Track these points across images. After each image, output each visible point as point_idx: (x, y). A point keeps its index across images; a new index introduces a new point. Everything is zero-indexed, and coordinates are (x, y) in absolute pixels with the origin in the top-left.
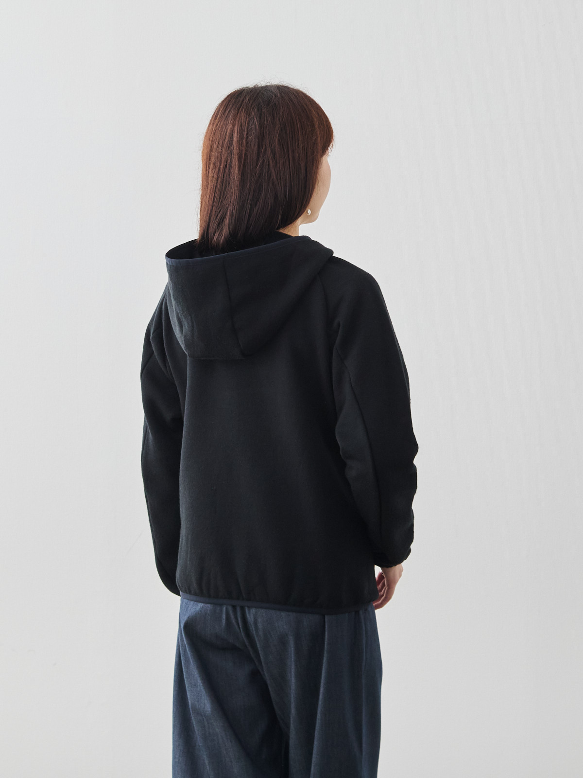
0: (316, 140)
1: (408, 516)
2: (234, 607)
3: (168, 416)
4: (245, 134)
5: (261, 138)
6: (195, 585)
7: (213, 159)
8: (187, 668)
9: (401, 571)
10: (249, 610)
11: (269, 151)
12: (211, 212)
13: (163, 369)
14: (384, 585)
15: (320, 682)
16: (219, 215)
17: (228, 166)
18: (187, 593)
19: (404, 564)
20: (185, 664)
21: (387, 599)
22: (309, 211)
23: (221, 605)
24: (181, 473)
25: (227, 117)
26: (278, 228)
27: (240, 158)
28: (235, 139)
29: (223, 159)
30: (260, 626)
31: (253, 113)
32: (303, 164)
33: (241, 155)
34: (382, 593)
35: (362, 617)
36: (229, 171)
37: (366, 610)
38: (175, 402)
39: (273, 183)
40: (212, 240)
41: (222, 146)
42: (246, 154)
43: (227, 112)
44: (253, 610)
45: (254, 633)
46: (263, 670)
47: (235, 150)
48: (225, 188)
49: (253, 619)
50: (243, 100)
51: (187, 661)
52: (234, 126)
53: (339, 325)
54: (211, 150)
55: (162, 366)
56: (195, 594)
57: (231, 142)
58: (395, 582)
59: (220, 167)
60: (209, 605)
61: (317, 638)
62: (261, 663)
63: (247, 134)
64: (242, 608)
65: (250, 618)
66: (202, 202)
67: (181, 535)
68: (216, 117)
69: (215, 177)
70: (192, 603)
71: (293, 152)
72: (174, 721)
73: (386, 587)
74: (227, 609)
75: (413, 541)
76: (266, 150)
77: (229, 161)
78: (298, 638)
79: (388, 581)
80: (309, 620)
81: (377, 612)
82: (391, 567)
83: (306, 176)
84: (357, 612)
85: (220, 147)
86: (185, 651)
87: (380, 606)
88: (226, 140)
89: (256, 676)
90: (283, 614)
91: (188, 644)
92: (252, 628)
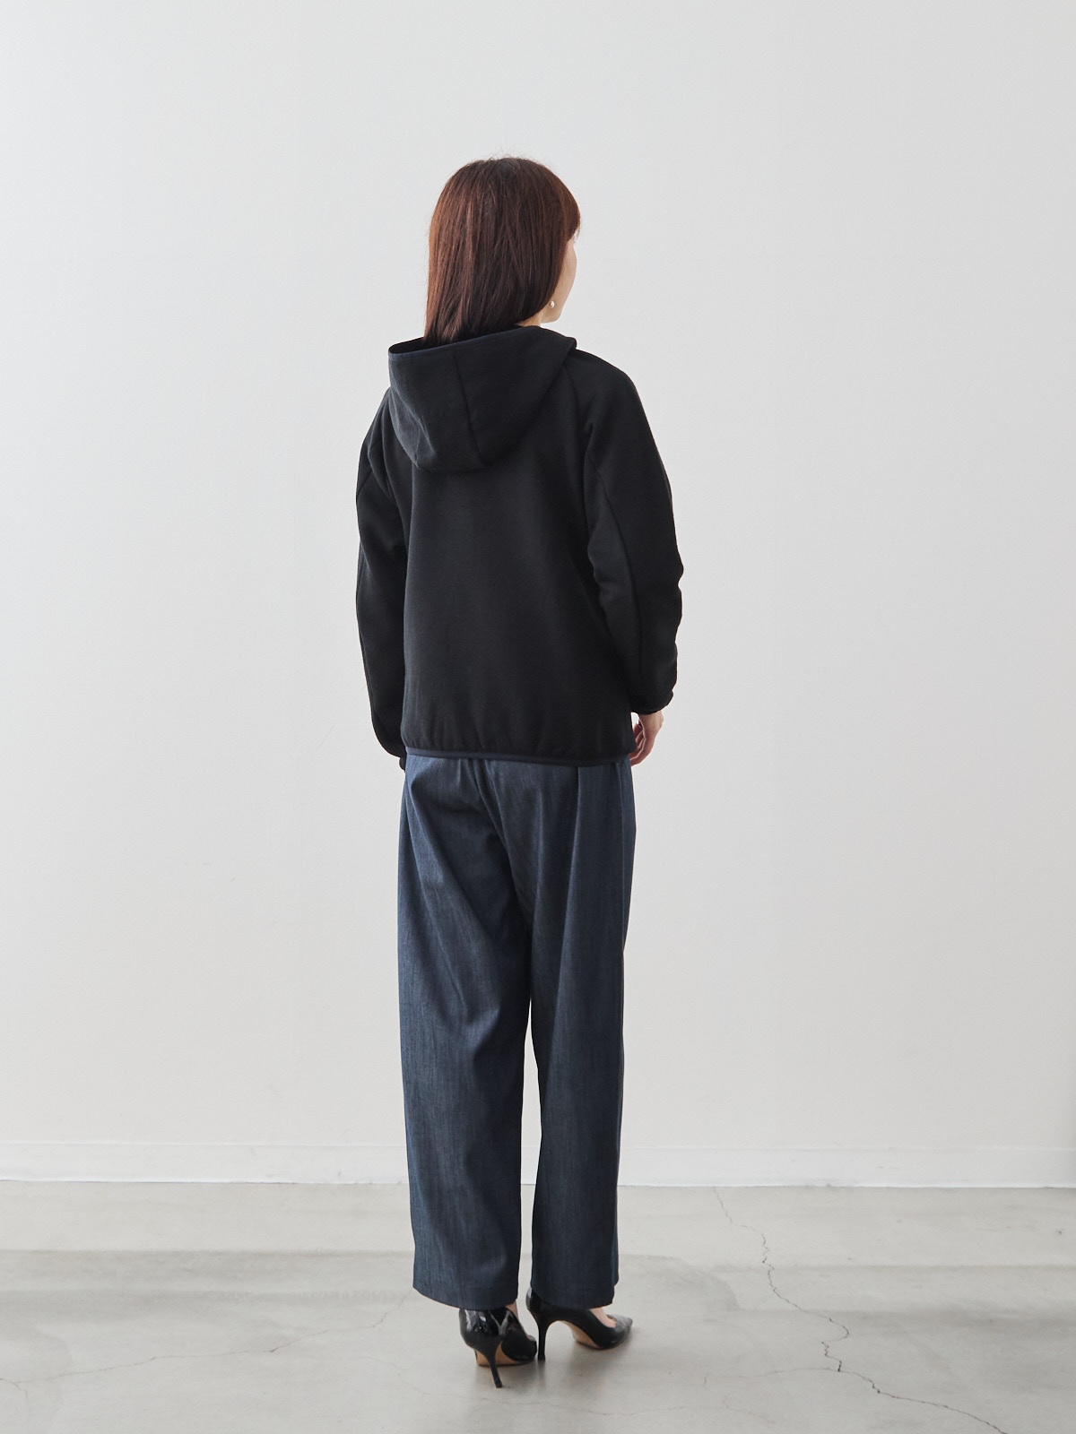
0: (562, 218)
1: (671, 652)
2: (470, 760)
3: (389, 544)
4: (480, 210)
5: (499, 214)
6: (424, 737)
7: (443, 240)
8: (416, 835)
9: (661, 720)
10: (489, 764)
11: (508, 229)
12: (440, 302)
13: (384, 491)
14: (642, 737)
15: (572, 846)
16: (451, 305)
17: (460, 246)
18: (414, 747)
19: (665, 711)
20: (413, 831)
21: (645, 753)
22: (553, 304)
23: (456, 759)
24: (405, 608)
25: (459, 193)
26: (517, 322)
27: (474, 238)
28: (469, 217)
29: (455, 239)
30: (502, 780)
31: (490, 186)
32: (547, 245)
33: (476, 233)
34: (639, 747)
35: (619, 770)
36: (462, 253)
37: (623, 762)
38: (398, 528)
39: (513, 267)
40: (441, 335)
41: (454, 224)
42: (481, 233)
43: (459, 187)
44: (494, 763)
45: (495, 790)
46: (503, 835)
47: (469, 229)
48: (458, 272)
49: (493, 773)
50: (478, 173)
51: (415, 827)
52: (467, 202)
53: (591, 427)
54: (441, 229)
55: (381, 486)
56: (425, 748)
57: (463, 220)
58: (655, 733)
59: (451, 249)
60: (442, 760)
61: (569, 793)
62: (501, 826)
63: (483, 209)
64: (481, 762)
65: (490, 772)
66: (429, 294)
67: (406, 683)
68: (446, 193)
69: (446, 260)
70: (422, 758)
71: (537, 231)
72: (400, 899)
73: (644, 740)
74: (462, 763)
75: (675, 682)
76: (504, 227)
77: (461, 242)
78: (546, 794)
79: (646, 731)
80: (559, 773)
81: (634, 768)
82: (651, 713)
83: (551, 260)
84: (613, 765)
85: (451, 226)
86: (413, 815)
87: (637, 761)
88: (458, 219)
89: (494, 842)
90: (529, 766)
91: (417, 806)
92: (492, 784)
